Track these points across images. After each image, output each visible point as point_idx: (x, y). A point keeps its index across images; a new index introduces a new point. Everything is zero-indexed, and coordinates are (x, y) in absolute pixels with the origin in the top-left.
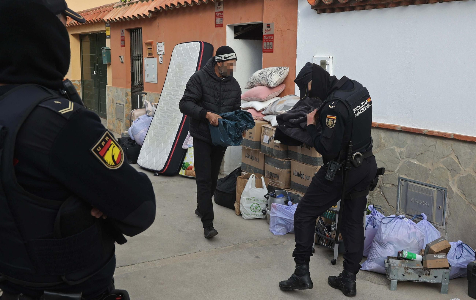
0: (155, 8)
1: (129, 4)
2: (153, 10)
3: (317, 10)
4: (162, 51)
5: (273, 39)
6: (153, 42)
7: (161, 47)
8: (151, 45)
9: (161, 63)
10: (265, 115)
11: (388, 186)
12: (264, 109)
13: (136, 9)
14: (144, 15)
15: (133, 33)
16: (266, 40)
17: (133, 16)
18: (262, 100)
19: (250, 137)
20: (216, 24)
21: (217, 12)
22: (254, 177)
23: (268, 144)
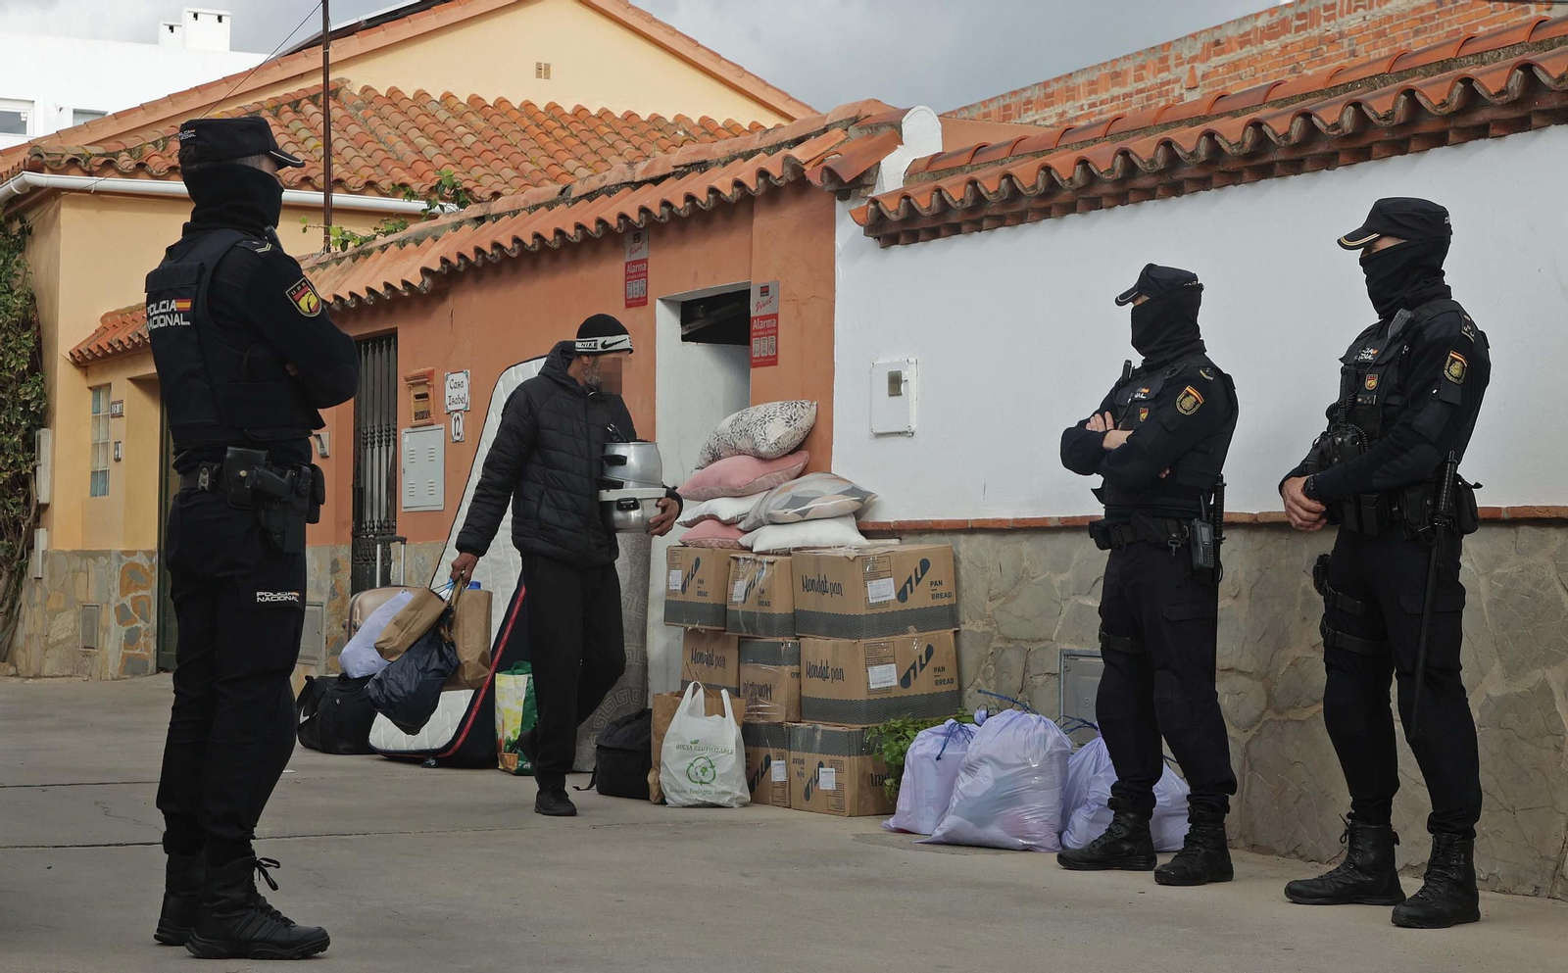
0: (444, 261)
1: (355, 257)
2: (436, 266)
3: (879, 239)
4: (462, 400)
5: (776, 328)
6: (432, 373)
7: (459, 385)
8: (425, 383)
9: (457, 438)
10: (745, 532)
11: (1040, 680)
12: (743, 517)
13: (381, 270)
14: (405, 283)
15: (366, 354)
16: (759, 330)
17: (370, 291)
18: (734, 490)
19: (699, 593)
20: (626, 300)
21: (629, 263)
22: (701, 691)
23: (744, 602)
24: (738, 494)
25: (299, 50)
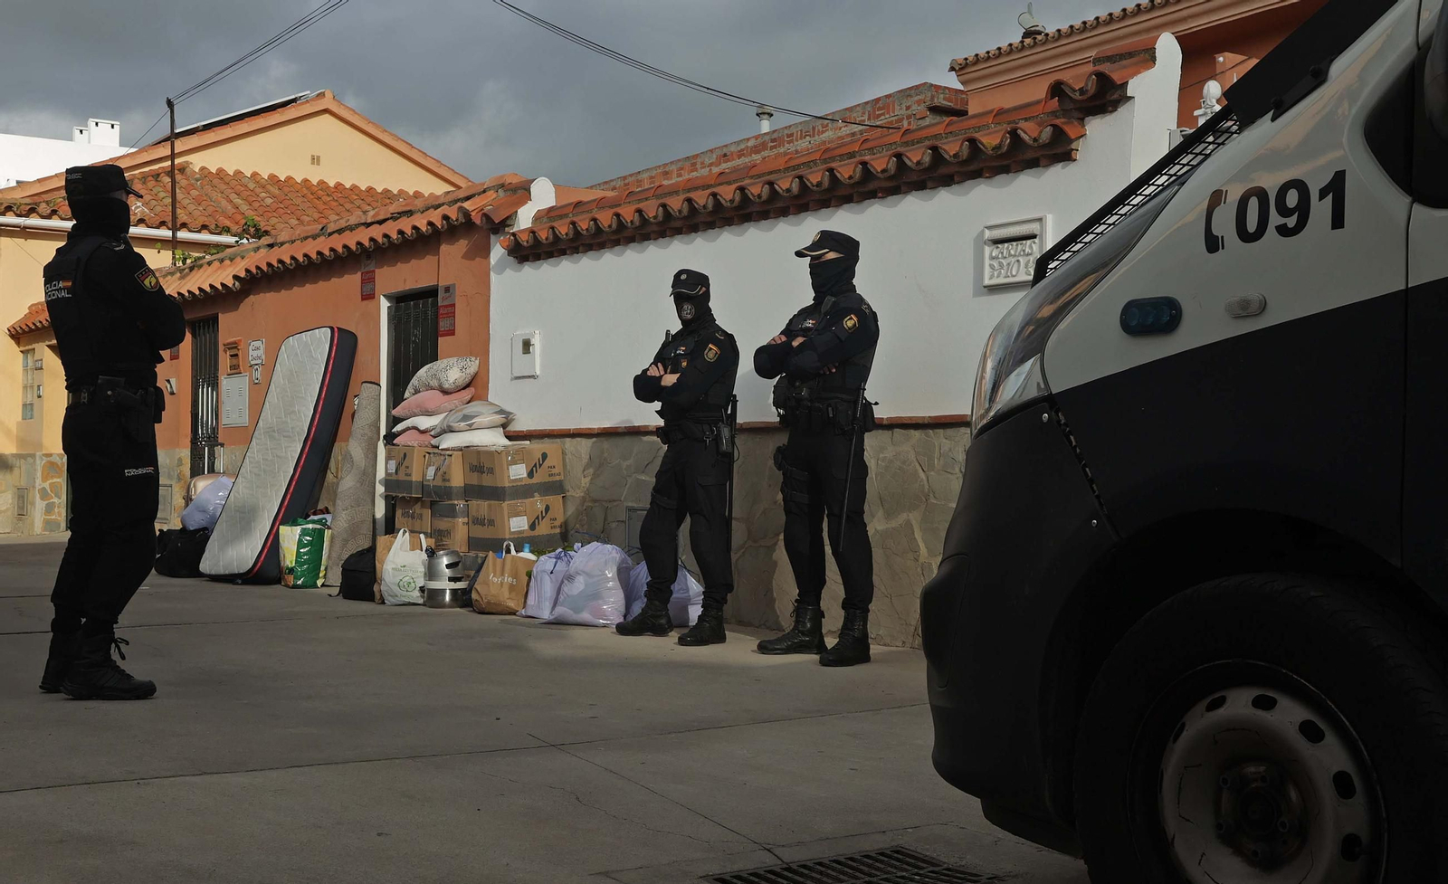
0: (247, 271)
1: (191, 269)
2: (243, 274)
3: (517, 258)
4: (259, 358)
5: (454, 312)
6: (240, 340)
7: (258, 349)
8: (236, 347)
9: (256, 381)
10: (435, 437)
11: (614, 525)
12: (434, 428)
13: (208, 276)
14: (222, 284)
15: (199, 329)
16: (444, 313)
17: (200, 289)
18: (428, 412)
19: (406, 475)
20: (362, 295)
21: (364, 273)
22: (407, 534)
24: (429, 413)
25: (160, 143)
